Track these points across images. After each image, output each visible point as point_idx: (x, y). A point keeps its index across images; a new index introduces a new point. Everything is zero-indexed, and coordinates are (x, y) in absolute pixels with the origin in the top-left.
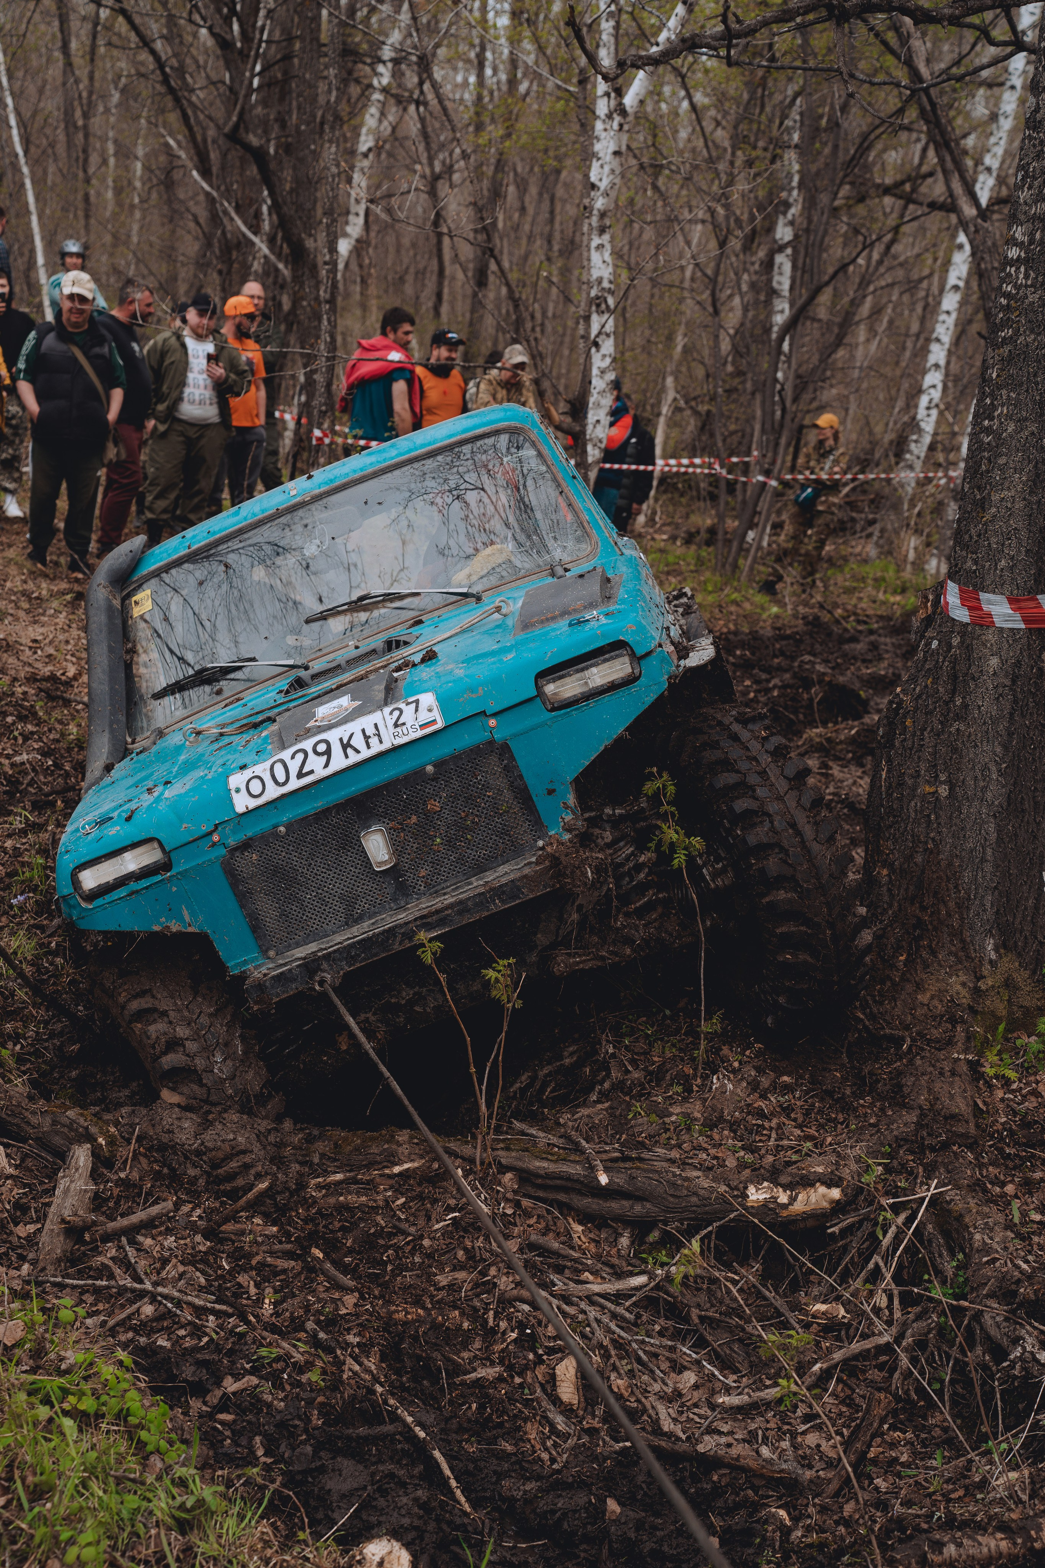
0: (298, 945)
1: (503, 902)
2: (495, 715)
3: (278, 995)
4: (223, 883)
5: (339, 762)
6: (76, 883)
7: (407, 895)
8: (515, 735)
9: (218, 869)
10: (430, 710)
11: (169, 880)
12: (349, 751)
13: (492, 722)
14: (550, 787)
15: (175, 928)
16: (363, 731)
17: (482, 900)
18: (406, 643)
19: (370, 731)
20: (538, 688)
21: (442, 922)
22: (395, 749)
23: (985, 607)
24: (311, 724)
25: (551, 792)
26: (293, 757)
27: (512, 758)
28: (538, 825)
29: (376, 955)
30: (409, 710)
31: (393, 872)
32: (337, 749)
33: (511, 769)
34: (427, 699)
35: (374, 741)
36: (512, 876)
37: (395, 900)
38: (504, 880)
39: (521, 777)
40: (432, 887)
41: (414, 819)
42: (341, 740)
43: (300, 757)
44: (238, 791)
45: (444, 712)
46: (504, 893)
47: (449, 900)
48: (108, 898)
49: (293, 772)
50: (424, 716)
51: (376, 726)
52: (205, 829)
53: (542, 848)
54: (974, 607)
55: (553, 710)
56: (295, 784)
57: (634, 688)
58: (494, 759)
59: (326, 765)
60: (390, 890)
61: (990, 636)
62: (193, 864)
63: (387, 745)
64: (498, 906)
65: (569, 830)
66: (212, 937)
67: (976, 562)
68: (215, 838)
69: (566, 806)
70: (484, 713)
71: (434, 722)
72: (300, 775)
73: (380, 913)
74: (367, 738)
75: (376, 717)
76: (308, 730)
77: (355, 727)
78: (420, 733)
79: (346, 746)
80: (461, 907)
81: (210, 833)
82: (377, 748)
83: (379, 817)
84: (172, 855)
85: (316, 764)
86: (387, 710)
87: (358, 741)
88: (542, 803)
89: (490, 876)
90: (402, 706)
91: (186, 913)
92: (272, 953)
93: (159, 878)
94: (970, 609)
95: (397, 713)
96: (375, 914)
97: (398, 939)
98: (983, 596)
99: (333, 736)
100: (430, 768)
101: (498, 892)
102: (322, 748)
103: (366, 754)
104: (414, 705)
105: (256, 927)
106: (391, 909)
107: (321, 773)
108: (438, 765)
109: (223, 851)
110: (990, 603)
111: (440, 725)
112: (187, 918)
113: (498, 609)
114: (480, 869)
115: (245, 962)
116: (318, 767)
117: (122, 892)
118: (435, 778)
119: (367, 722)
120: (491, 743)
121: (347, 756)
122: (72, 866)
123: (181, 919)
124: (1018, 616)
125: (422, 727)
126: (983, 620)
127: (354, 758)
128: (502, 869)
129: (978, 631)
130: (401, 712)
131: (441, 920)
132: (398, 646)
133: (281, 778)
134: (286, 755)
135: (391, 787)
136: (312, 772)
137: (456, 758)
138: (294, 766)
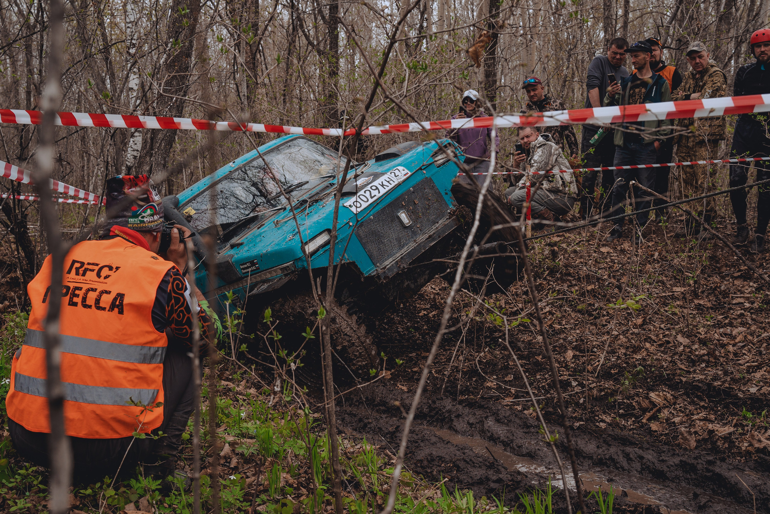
0: (386, 260)
2: (424, 169)
3: (390, 275)
5: (383, 191)
6: (304, 251)
7: (415, 236)
8: (432, 175)
9: (354, 235)
10: (404, 170)
12: (384, 187)
13: (425, 171)
14: (445, 192)
16: (385, 180)
19: (388, 180)
20: (433, 159)
22: (400, 183)
25: (446, 194)
26: (365, 192)
27: (434, 183)
28: (446, 205)
30: (397, 173)
31: (411, 227)
32: (380, 187)
35: (391, 182)
36: (444, 224)
37: (412, 238)
39: (437, 189)
40: (422, 232)
41: (411, 207)
42: (379, 184)
43: (368, 192)
44: (351, 207)
45: (409, 170)
48: (316, 255)
49: (369, 198)
50: (403, 173)
51: (389, 178)
52: (345, 222)
55: (438, 167)
56: (371, 201)
59: (379, 192)
60: (410, 234)
62: (345, 235)
63: (396, 183)
65: (455, 206)
66: (357, 263)
68: (350, 224)
69: (451, 198)
70: (420, 169)
71: (407, 173)
72: (372, 198)
74: (388, 182)
75: (387, 176)
77: (381, 180)
78: (405, 177)
79: (383, 185)
81: (348, 223)
82: (393, 184)
83: (402, 208)
86: (389, 173)
87: (385, 183)
88: (445, 197)
89: (437, 225)
90: (393, 171)
91: (346, 255)
92: (378, 264)
95: (393, 174)
96: (407, 244)
99: (376, 183)
100: (411, 189)
102: (374, 188)
103: (391, 187)
104: (397, 170)
105: (370, 257)
106: (412, 241)
107: (378, 195)
108: (413, 188)
109: (354, 228)
111: (410, 174)
112: (347, 257)
114: (435, 222)
115: (370, 270)
116: (376, 194)
117: (321, 252)
118: (413, 192)
119: (385, 177)
120: (426, 179)
121: (385, 189)
123: (344, 258)
125: (405, 175)
127: (387, 189)
128: (440, 222)
133: (365, 200)
134: (362, 193)
135: (401, 197)
136: (375, 196)
137: (418, 184)
138: (367, 195)
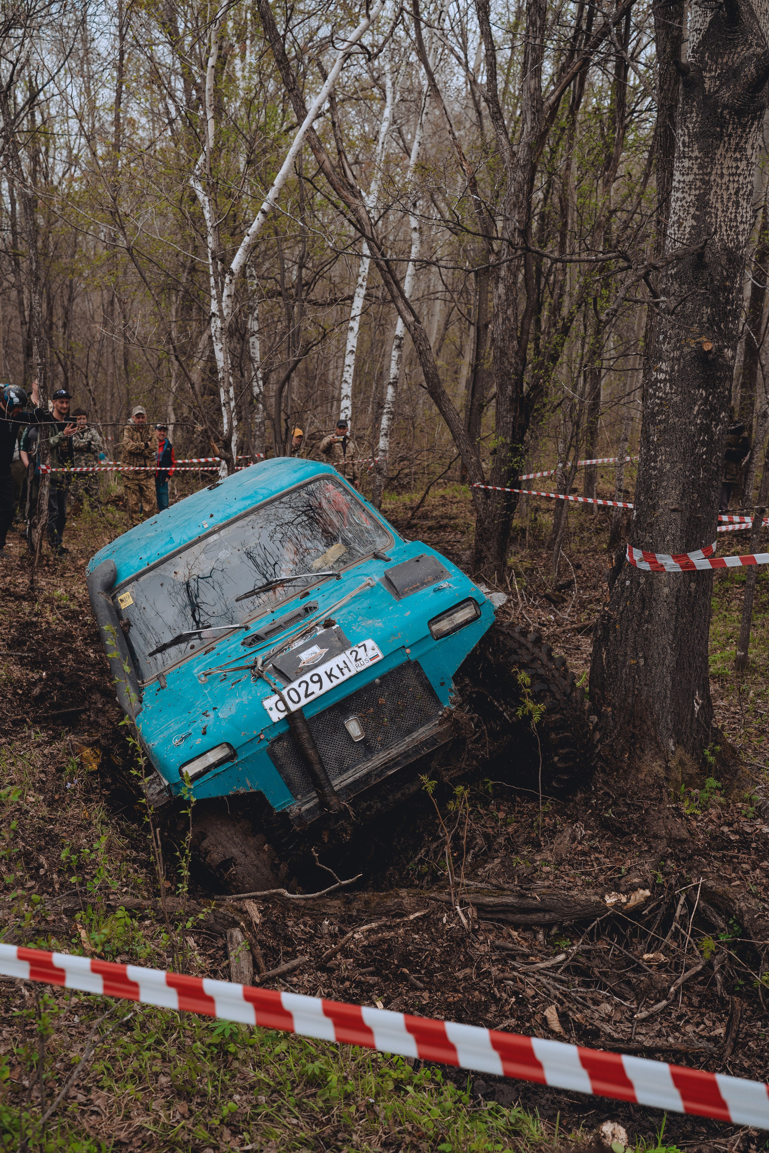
1: (428, 748)
2: (410, 647)
4: (269, 761)
5: (328, 685)
6: (182, 774)
7: (372, 752)
8: (422, 656)
9: (265, 753)
10: (374, 650)
11: (237, 764)
12: (332, 678)
13: (408, 651)
14: (442, 681)
15: (242, 791)
16: (338, 666)
17: (417, 749)
18: (315, 608)
19: (342, 665)
20: (430, 628)
21: (396, 764)
22: (359, 674)
23: (659, 562)
24: (302, 665)
25: (443, 684)
26: (299, 686)
27: (421, 669)
28: (438, 703)
29: (363, 788)
30: (361, 651)
31: (365, 741)
32: (325, 678)
33: (421, 676)
34: (370, 643)
35: (345, 671)
36: (429, 733)
37: (366, 756)
38: (425, 736)
39: (427, 678)
40: (385, 746)
41: (372, 710)
42: (326, 672)
43: (304, 685)
44: (271, 709)
45: (381, 649)
46: (427, 743)
47: (394, 752)
48: (201, 780)
49: (302, 695)
50: (371, 653)
51: (344, 662)
52: (256, 733)
53: (442, 715)
54: (653, 562)
55: (439, 639)
56: (304, 701)
57: (478, 622)
58: (411, 670)
59: (321, 688)
60: (364, 751)
61: (664, 577)
62: (250, 754)
63: (353, 672)
64: (425, 751)
65: (454, 704)
66: (264, 793)
67: (652, 538)
68: (262, 737)
69: (451, 691)
70: (404, 647)
71: (377, 656)
72: (307, 696)
73: (359, 764)
74: (341, 670)
75: (343, 657)
76: (303, 670)
77: (331, 664)
78: (371, 663)
79: (330, 676)
80: (406, 755)
81: (259, 735)
82: (348, 675)
83: (352, 712)
84: (238, 751)
85: (314, 688)
86: (348, 652)
87: (336, 672)
88: (439, 691)
89: (415, 735)
90: (357, 649)
91: (248, 782)
92: (299, 798)
93: (229, 763)
94: (650, 563)
95: (354, 654)
96: (357, 765)
97: (374, 778)
98: (658, 556)
99: (321, 670)
100: (378, 681)
101: (425, 743)
102: (316, 678)
103: (342, 679)
104: (364, 648)
105: (289, 783)
106: (364, 761)
107: (318, 693)
108: (382, 678)
109: (267, 743)
110: (662, 559)
111: (381, 657)
112: (249, 785)
113: (368, 584)
114: (409, 732)
115: (285, 804)
116: (316, 690)
117: (209, 775)
118: (380, 685)
119: (339, 660)
120: (409, 662)
121: (332, 682)
122: (178, 765)
123: (245, 785)
124: (678, 565)
125: (371, 659)
126: (659, 569)
127: (336, 682)
128: (421, 731)
129: (656, 574)
130: (357, 652)
131: (394, 763)
132: (311, 610)
133: (296, 699)
134: (295, 685)
135: (358, 694)
136: (313, 693)
137: (391, 673)
138: (302, 691)
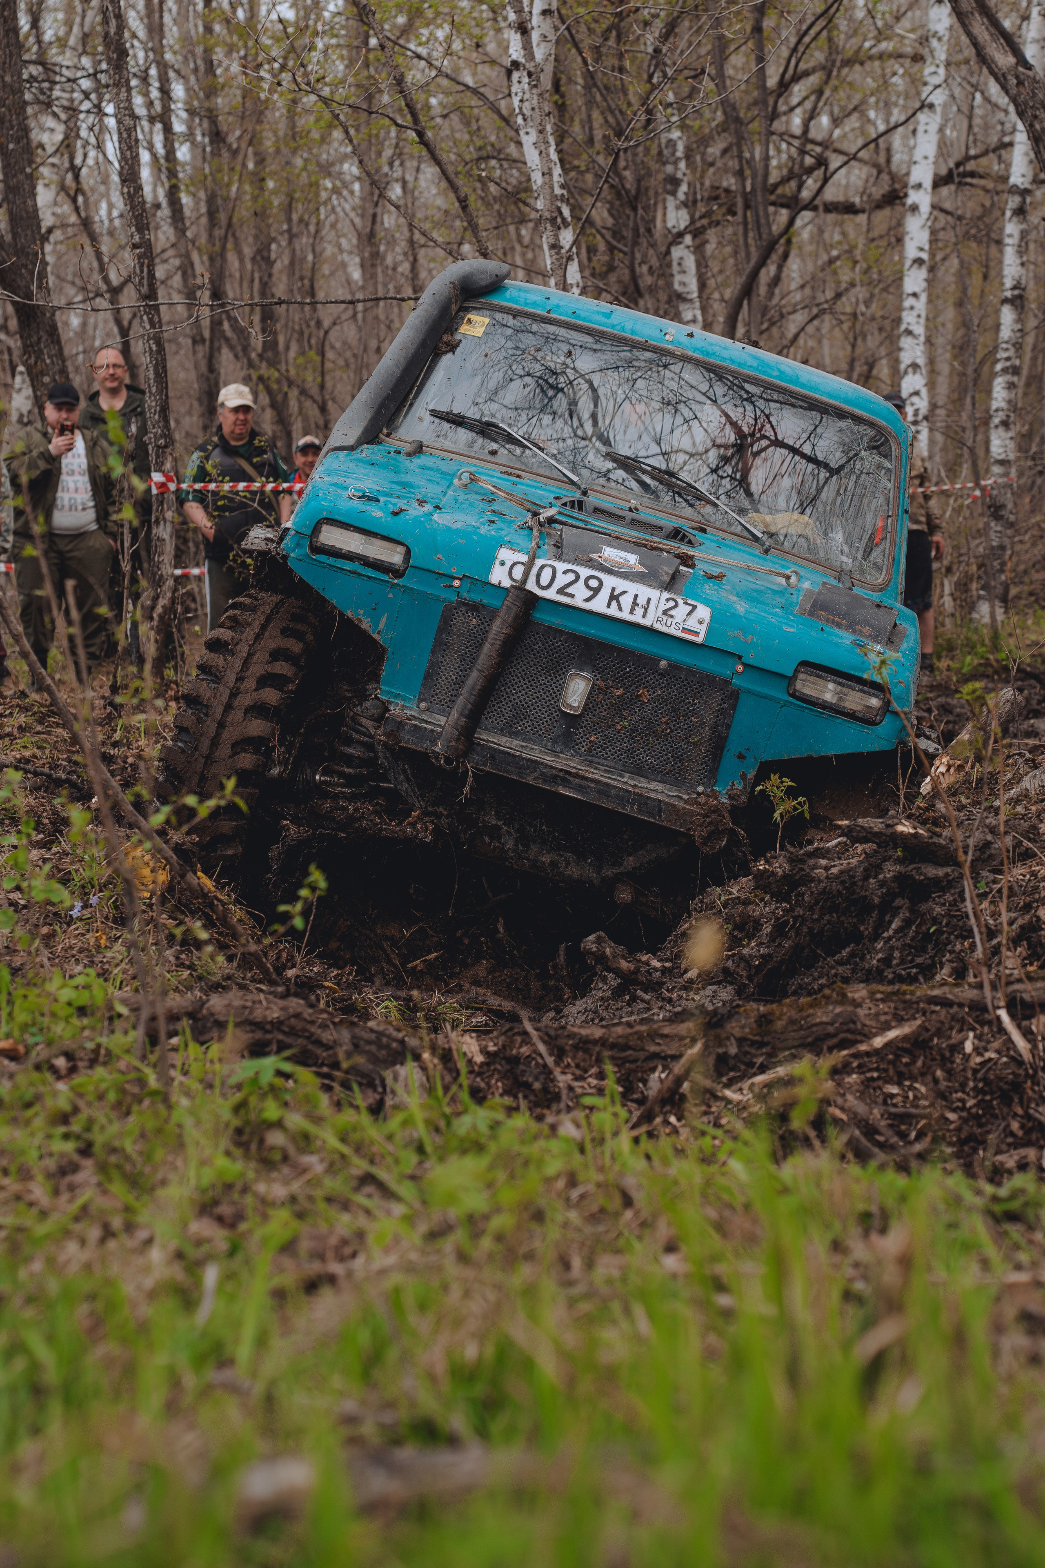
1: (640, 811)
2: (745, 665)
3: (407, 742)
4: (435, 622)
5: (599, 605)
6: (316, 530)
7: (567, 746)
8: (749, 692)
9: (440, 608)
10: (700, 622)
11: (393, 585)
12: (614, 603)
13: (740, 668)
14: (744, 752)
15: (365, 625)
16: (636, 596)
17: (625, 796)
18: (690, 542)
19: (642, 601)
20: (796, 671)
21: (580, 789)
22: (651, 630)
24: (594, 556)
25: (741, 757)
26: (565, 572)
27: (734, 707)
28: (712, 774)
29: (509, 772)
30: (682, 610)
31: (572, 720)
32: (604, 594)
33: (725, 716)
34: (703, 612)
35: (639, 611)
36: (660, 797)
37: (554, 742)
38: (653, 795)
39: (728, 727)
40: (591, 756)
41: (621, 692)
42: (613, 589)
43: (571, 577)
44: (503, 563)
45: (710, 631)
46: (646, 804)
47: (596, 775)
48: (332, 561)
49: (557, 585)
50: (692, 624)
51: (649, 600)
52: (453, 572)
53: (699, 794)
55: (793, 695)
56: (551, 593)
57: (867, 729)
58: (718, 696)
59: (587, 600)
60: (557, 732)
62: (422, 589)
63: (647, 622)
64: (632, 810)
65: (731, 798)
66: (389, 654)
68: (456, 583)
69: (743, 777)
70: (740, 657)
71: (697, 634)
72: (561, 591)
73: (534, 742)
74: (635, 604)
75: (654, 594)
76: (591, 560)
77: (632, 588)
78: (679, 634)
79: (614, 597)
80: (604, 789)
81: (454, 578)
82: (637, 617)
83: (595, 669)
84: (411, 569)
85: (580, 593)
86: (666, 595)
87: (626, 601)
88: (728, 760)
89: (643, 783)
90: (680, 602)
91: (383, 621)
92: (425, 706)
93: (386, 578)
95: (672, 603)
96: (530, 740)
97: (536, 774)
99: (610, 581)
100: (663, 663)
101: (642, 800)
102: (594, 583)
103: (625, 615)
104: (690, 608)
105: (429, 676)
106: (546, 747)
107: (579, 602)
108: (674, 667)
109: (454, 598)
111: (699, 639)
112: (381, 626)
113: (788, 578)
114: (639, 771)
115: (397, 696)
116: (579, 596)
117: (348, 565)
118: (662, 675)
119: (645, 592)
120: (727, 682)
121: (609, 606)
122: (326, 516)
123: (376, 621)
125: (685, 630)
127: (613, 611)
128: (655, 785)
130: (676, 605)
131: (581, 786)
132: (682, 539)
133: (544, 581)
134: (561, 566)
135: (624, 654)
136: (572, 596)
137: (691, 672)
138: (561, 580)
